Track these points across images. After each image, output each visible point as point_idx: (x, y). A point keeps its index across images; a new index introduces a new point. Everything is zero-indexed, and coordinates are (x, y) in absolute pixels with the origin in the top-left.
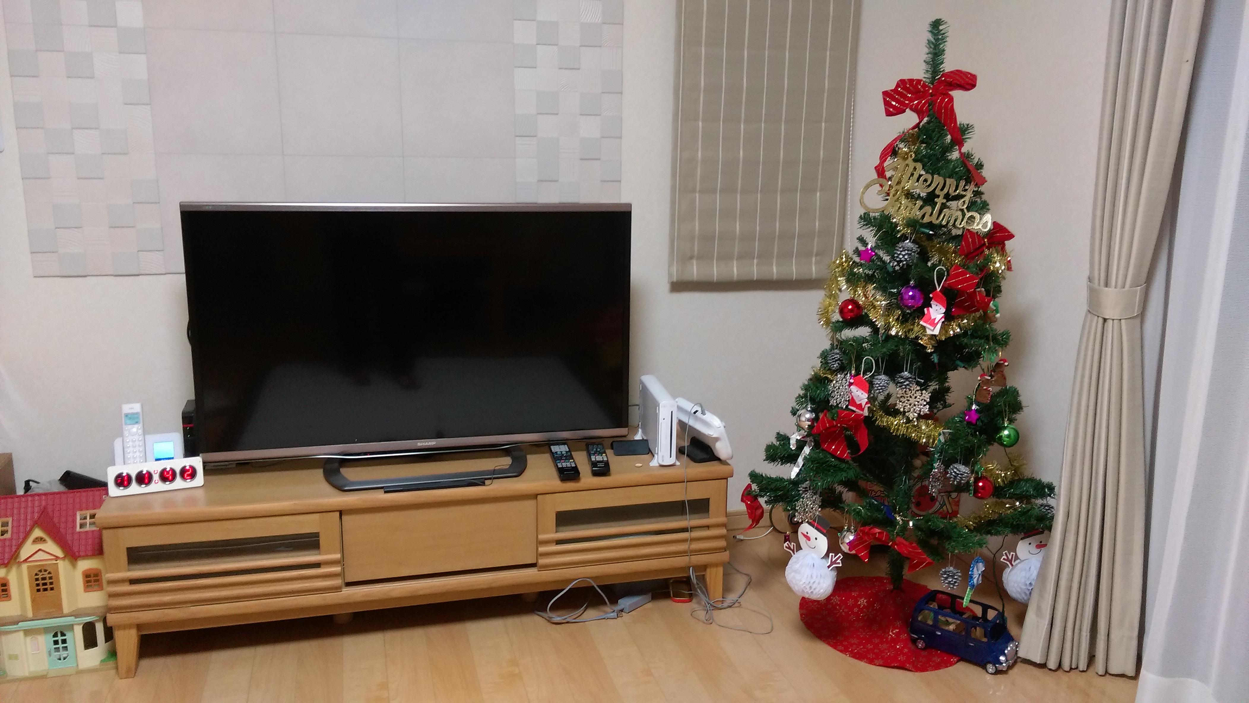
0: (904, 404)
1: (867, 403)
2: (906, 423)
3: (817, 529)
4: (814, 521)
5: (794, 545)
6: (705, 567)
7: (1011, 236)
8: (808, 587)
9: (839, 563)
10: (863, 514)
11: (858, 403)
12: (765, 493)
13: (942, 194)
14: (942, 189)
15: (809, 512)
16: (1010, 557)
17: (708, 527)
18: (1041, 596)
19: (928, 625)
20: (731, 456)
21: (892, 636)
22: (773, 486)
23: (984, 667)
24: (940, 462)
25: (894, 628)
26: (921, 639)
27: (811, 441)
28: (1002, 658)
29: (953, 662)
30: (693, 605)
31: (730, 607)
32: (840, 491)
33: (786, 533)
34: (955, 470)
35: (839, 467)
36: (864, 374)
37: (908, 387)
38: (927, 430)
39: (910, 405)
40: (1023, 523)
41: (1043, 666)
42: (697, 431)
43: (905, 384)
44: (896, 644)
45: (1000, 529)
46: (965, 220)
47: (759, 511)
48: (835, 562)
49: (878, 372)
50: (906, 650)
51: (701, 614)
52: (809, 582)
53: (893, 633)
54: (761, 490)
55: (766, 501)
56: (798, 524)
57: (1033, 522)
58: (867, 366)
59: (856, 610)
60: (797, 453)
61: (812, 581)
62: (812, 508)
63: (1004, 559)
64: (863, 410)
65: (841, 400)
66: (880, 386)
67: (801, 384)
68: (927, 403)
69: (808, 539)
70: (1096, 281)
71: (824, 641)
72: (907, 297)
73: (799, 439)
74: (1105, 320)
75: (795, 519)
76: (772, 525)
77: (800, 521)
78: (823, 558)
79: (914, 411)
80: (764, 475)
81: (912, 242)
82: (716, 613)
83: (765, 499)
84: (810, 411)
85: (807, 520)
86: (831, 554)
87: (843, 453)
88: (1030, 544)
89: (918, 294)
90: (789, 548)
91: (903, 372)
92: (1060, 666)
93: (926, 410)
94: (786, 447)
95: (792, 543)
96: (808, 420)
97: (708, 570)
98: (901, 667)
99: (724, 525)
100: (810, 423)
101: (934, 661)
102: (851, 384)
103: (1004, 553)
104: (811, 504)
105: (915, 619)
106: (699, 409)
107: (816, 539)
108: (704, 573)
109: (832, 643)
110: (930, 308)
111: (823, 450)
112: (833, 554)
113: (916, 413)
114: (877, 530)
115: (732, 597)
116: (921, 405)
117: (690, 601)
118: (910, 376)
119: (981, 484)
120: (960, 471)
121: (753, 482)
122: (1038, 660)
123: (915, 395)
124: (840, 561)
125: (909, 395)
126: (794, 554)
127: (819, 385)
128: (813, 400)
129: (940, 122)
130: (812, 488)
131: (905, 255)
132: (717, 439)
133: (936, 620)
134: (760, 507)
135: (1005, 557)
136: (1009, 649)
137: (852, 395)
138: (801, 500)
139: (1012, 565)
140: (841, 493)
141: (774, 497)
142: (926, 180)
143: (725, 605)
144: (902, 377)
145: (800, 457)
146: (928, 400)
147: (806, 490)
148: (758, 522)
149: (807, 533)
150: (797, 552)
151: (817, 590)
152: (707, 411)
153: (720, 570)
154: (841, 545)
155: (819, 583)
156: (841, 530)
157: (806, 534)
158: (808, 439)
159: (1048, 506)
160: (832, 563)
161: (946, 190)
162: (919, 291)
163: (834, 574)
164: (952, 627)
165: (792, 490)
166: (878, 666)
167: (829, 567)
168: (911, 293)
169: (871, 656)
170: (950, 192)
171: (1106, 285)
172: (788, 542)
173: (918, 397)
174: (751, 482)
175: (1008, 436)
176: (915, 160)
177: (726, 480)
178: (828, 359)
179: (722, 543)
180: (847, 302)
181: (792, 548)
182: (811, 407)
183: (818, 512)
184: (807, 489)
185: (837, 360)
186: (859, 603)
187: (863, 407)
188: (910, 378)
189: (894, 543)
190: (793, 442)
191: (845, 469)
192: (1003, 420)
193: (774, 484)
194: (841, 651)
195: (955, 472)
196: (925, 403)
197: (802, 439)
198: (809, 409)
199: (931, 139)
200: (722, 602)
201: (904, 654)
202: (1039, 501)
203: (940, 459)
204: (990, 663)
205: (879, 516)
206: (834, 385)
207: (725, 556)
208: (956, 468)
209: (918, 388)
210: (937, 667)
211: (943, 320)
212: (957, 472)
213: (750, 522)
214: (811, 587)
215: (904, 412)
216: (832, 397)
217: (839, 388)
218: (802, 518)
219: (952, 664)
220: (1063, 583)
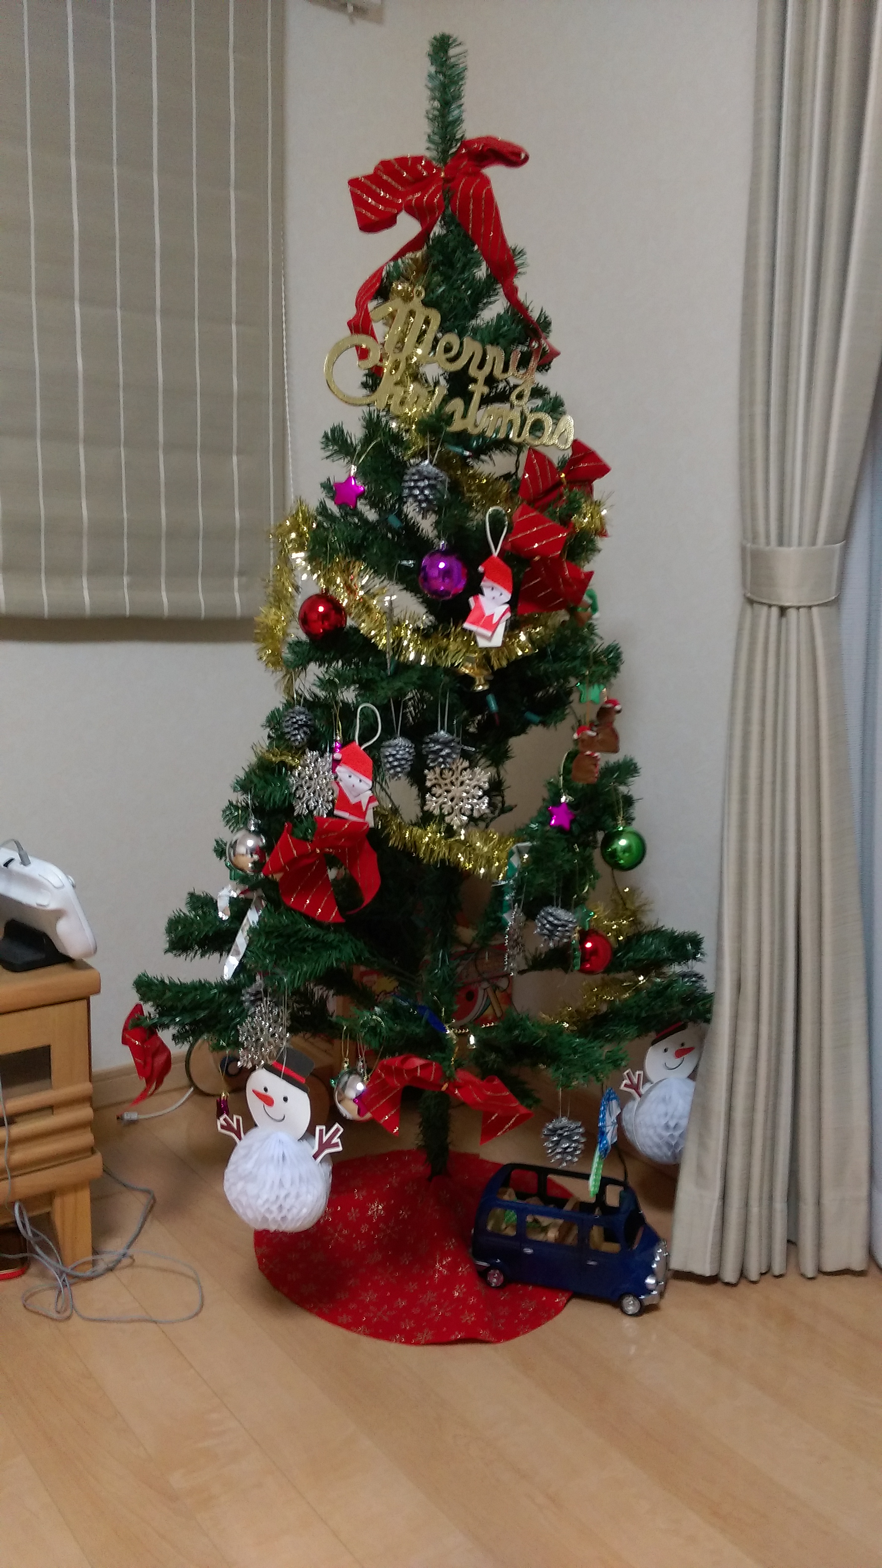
0: (441, 800)
1: (371, 800)
2: (446, 838)
3: (288, 1079)
4: (280, 1061)
5: (238, 1121)
6: (49, 1196)
7: (602, 470)
8: (274, 1208)
9: (336, 1145)
10: (384, 1030)
11: (353, 801)
12: (170, 1018)
13: (481, 376)
14: (481, 366)
15: (266, 1044)
16: (635, 1080)
17: (50, 1108)
18: (702, 1144)
19: (507, 1237)
20: (92, 947)
21: (440, 1272)
22: (186, 1001)
23: (617, 1303)
24: (519, 907)
25: (444, 1256)
26: (494, 1266)
27: (260, 898)
28: (650, 1281)
29: (561, 1304)
30: (29, 1281)
31: (111, 1270)
32: (322, 996)
33: (220, 1096)
34: (551, 919)
35: (323, 941)
36: (362, 741)
37: (448, 760)
38: (486, 849)
39: (452, 800)
40: (658, 1012)
41: (713, 1280)
42: (18, 904)
43: (443, 753)
44: (452, 1289)
45: (618, 1030)
46: (527, 428)
47: (160, 1060)
48: (328, 1144)
49: (389, 733)
50: (472, 1300)
51: (47, 1300)
52: (278, 1197)
53: (443, 1266)
54: (161, 1014)
55: (174, 1035)
56: (246, 1073)
57: (677, 1007)
58: (366, 723)
59: (364, 1229)
60: (233, 926)
61: (283, 1194)
62: (273, 1035)
63: (626, 1085)
64: (363, 815)
65: (317, 802)
66: (397, 760)
67: (232, 780)
68: (485, 793)
69: (269, 1101)
70: (762, 539)
71: (310, 1310)
72: (435, 573)
73: (235, 896)
74: (783, 610)
75: (239, 1063)
76: (192, 1083)
77: (250, 1065)
78: (301, 1139)
79: (462, 812)
80: (167, 981)
81: (435, 465)
82: (81, 1291)
83: (173, 1030)
84: (254, 831)
85: (263, 1062)
86: (318, 1128)
87: (327, 912)
88: (666, 1050)
89: (457, 566)
90: (229, 1127)
91: (437, 731)
92: (743, 1274)
93: (484, 807)
94: (209, 918)
95: (235, 1117)
96: (252, 852)
97: (58, 1202)
98: (471, 1339)
99: (87, 1099)
100: (256, 857)
101: (525, 1311)
102: (336, 763)
103: (625, 1073)
104: (270, 1026)
105: (481, 1230)
106: (16, 856)
107: (285, 1099)
108: (47, 1210)
109: (327, 1311)
110: (480, 596)
111: (289, 909)
112: (324, 1128)
113: (464, 814)
114: (418, 1062)
115: (114, 1247)
116: (474, 797)
117: (23, 1272)
118: (451, 737)
119: (589, 945)
120: (559, 920)
121: (144, 998)
122: (706, 1270)
123: (461, 779)
124: (339, 1140)
125: (448, 781)
126: (240, 1138)
127: (269, 776)
128: (259, 811)
129: (466, 235)
130: (270, 990)
131: (424, 488)
132: (58, 914)
133: (521, 1225)
134: (163, 1048)
135: (626, 1081)
136: (658, 1259)
137: (339, 786)
138: (249, 1019)
139: (640, 1095)
140: (323, 1001)
141: (190, 1024)
142: (448, 349)
143: (101, 1266)
144: (436, 741)
145: (240, 932)
146: (486, 786)
147: (257, 998)
148: (160, 1082)
149: (266, 1090)
150: (245, 1133)
151: (295, 1211)
152: (31, 856)
153: (85, 1196)
154: (339, 1106)
155: (298, 1196)
156: (333, 1072)
157: (263, 1092)
158: (254, 895)
159: (696, 975)
160: (323, 1146)
161: (487, 369)
162: (458, 559)
163: (327, 1169)
164: (552, 1235)
165: (228, 1005)
166: (423, 1344)
167: (315, 1157)
168: (442, 565)
169: (408, 1325)
170: (495, 372)
171: (781, 543)
172: (225, 1116)
173: (468, 781)
174: (141, 1000)
175: (627, 849)
176: (426, 304)
177: (85, 1002)
178: (284, 724)
179: (86, 1138)
180: (312, 602)
181: (235, 1125)
182: (256, 825)
183: (285, 1040)
184: (259, 996)
185: (301, 726)
186: (370, 1213)
187: (364, 809)
188: (453, 740)
189: (454, 1085)
190: (223, 904)
191: (335, 943)
192: (616, 820)
193: (190, 997)
194: (347, 1326)
195: (549, 922)
196: (480, 793)
197: (242, 896)
198: (253, 828)
199: (452, 265)
200: (94, 1263)
201: (471, 1309)
202: (677, 968)
203: (519, 901)
204: (628, 1293)
205: (418, 1031)
206: (299, 774)
207: (94, 1164)
208: (551, 915)
209: (466, 764)
210: (535, 1321)
211: (508, 615)
212: (556, 922)
213: (142, 1084)
214: (281, 1208)
215: (442, 816)
216: (299, 798)
217: (311, 778)
218: (252, 1059)
219: (558, 1310)
220: (739, 1115)
